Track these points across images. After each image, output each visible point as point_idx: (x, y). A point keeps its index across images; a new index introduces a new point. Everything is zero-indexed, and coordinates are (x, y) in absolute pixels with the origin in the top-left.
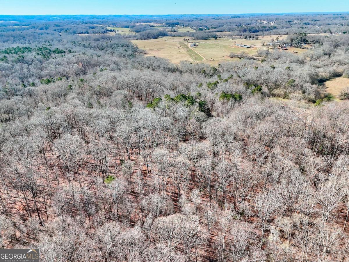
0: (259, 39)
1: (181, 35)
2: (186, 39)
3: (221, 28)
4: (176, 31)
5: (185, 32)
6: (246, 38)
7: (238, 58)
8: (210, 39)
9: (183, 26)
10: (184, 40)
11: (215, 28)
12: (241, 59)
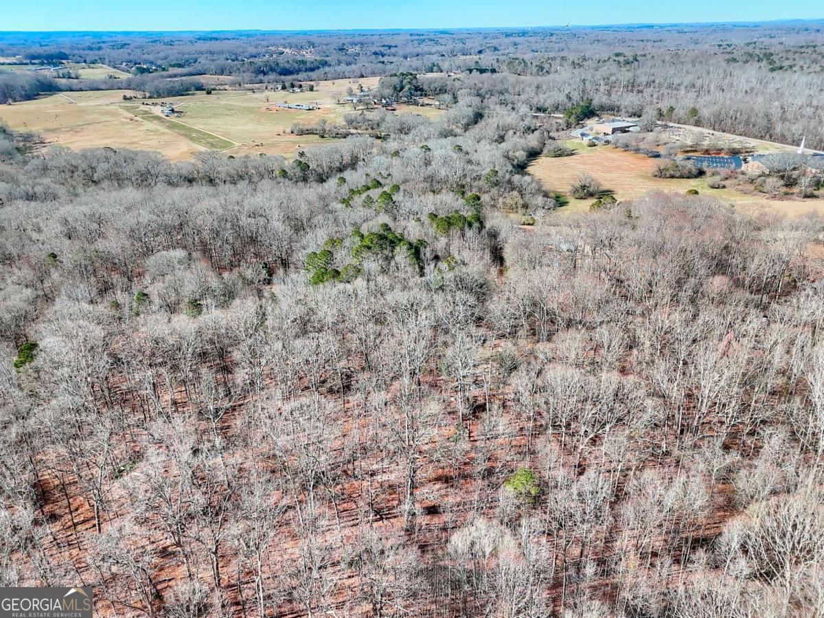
0: (315, 89)
1: (102, 87)
2: (128, 96)
3: (198, 67)
4: (73, 76)
5: (103, 77)
6: (284, 88)
7: (317, 136)
8: (193, 95)
9: (85, 62)
10: (125, 98)
11: (180, 66)
12: (323, 137)
